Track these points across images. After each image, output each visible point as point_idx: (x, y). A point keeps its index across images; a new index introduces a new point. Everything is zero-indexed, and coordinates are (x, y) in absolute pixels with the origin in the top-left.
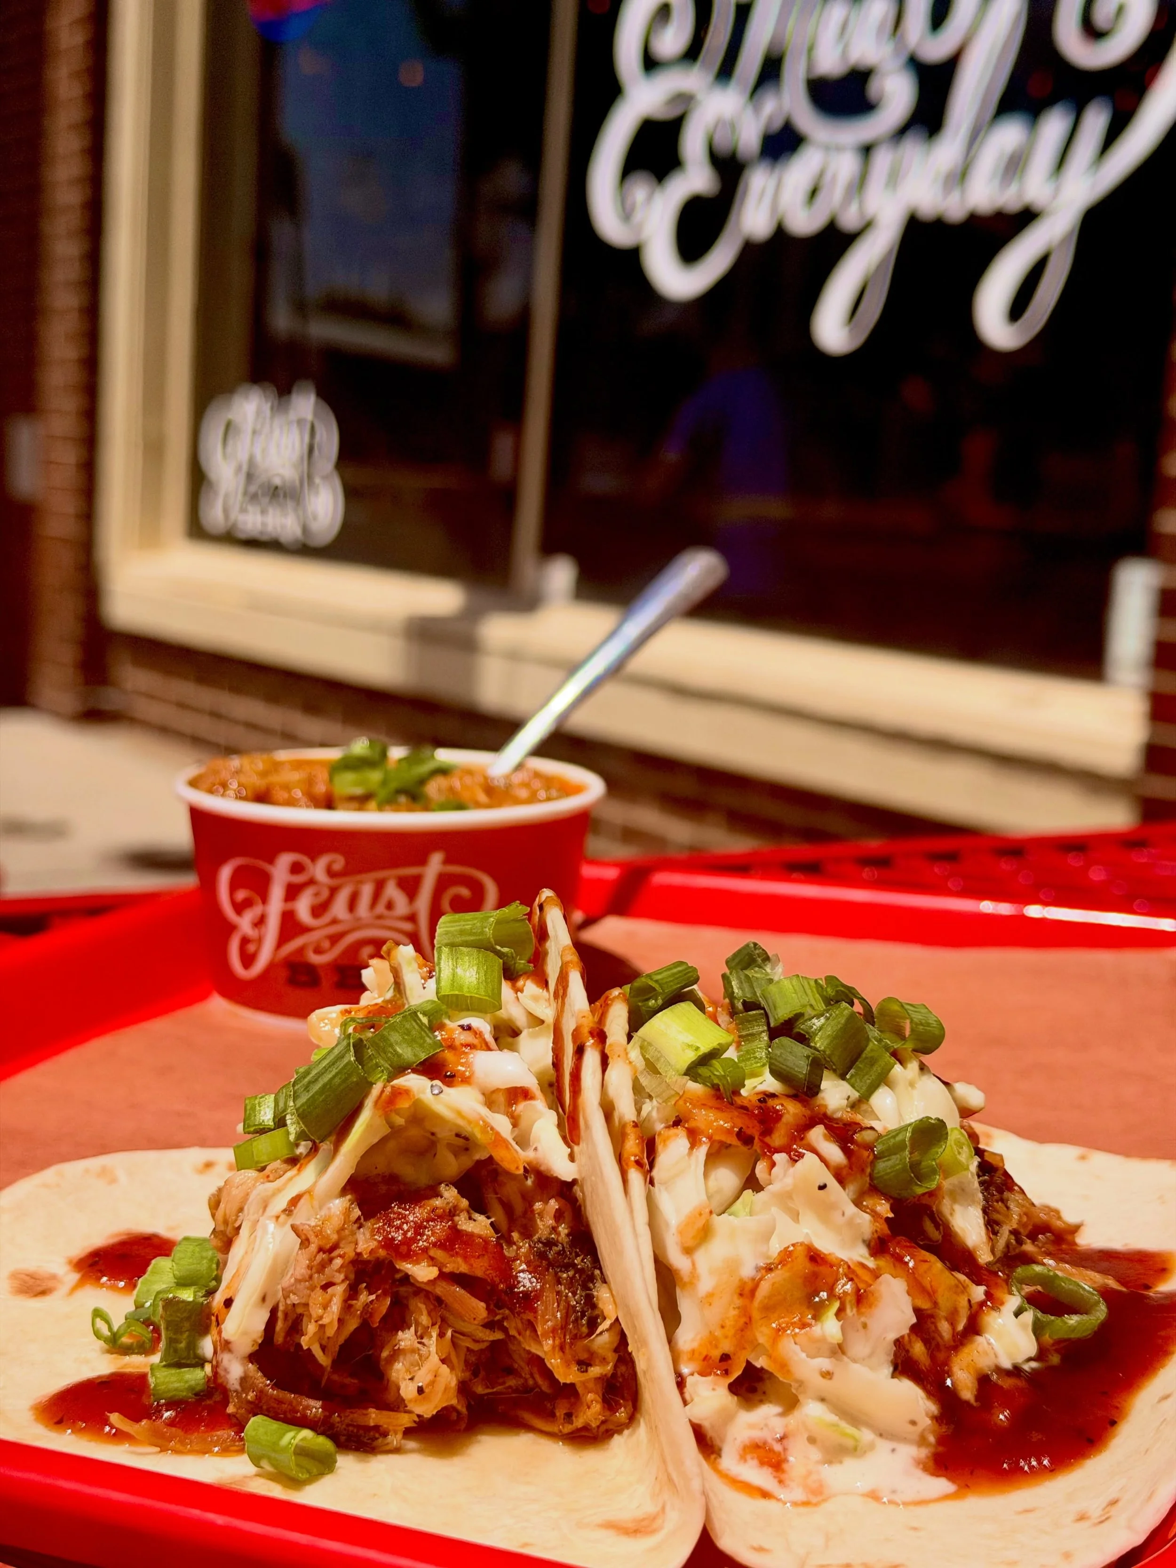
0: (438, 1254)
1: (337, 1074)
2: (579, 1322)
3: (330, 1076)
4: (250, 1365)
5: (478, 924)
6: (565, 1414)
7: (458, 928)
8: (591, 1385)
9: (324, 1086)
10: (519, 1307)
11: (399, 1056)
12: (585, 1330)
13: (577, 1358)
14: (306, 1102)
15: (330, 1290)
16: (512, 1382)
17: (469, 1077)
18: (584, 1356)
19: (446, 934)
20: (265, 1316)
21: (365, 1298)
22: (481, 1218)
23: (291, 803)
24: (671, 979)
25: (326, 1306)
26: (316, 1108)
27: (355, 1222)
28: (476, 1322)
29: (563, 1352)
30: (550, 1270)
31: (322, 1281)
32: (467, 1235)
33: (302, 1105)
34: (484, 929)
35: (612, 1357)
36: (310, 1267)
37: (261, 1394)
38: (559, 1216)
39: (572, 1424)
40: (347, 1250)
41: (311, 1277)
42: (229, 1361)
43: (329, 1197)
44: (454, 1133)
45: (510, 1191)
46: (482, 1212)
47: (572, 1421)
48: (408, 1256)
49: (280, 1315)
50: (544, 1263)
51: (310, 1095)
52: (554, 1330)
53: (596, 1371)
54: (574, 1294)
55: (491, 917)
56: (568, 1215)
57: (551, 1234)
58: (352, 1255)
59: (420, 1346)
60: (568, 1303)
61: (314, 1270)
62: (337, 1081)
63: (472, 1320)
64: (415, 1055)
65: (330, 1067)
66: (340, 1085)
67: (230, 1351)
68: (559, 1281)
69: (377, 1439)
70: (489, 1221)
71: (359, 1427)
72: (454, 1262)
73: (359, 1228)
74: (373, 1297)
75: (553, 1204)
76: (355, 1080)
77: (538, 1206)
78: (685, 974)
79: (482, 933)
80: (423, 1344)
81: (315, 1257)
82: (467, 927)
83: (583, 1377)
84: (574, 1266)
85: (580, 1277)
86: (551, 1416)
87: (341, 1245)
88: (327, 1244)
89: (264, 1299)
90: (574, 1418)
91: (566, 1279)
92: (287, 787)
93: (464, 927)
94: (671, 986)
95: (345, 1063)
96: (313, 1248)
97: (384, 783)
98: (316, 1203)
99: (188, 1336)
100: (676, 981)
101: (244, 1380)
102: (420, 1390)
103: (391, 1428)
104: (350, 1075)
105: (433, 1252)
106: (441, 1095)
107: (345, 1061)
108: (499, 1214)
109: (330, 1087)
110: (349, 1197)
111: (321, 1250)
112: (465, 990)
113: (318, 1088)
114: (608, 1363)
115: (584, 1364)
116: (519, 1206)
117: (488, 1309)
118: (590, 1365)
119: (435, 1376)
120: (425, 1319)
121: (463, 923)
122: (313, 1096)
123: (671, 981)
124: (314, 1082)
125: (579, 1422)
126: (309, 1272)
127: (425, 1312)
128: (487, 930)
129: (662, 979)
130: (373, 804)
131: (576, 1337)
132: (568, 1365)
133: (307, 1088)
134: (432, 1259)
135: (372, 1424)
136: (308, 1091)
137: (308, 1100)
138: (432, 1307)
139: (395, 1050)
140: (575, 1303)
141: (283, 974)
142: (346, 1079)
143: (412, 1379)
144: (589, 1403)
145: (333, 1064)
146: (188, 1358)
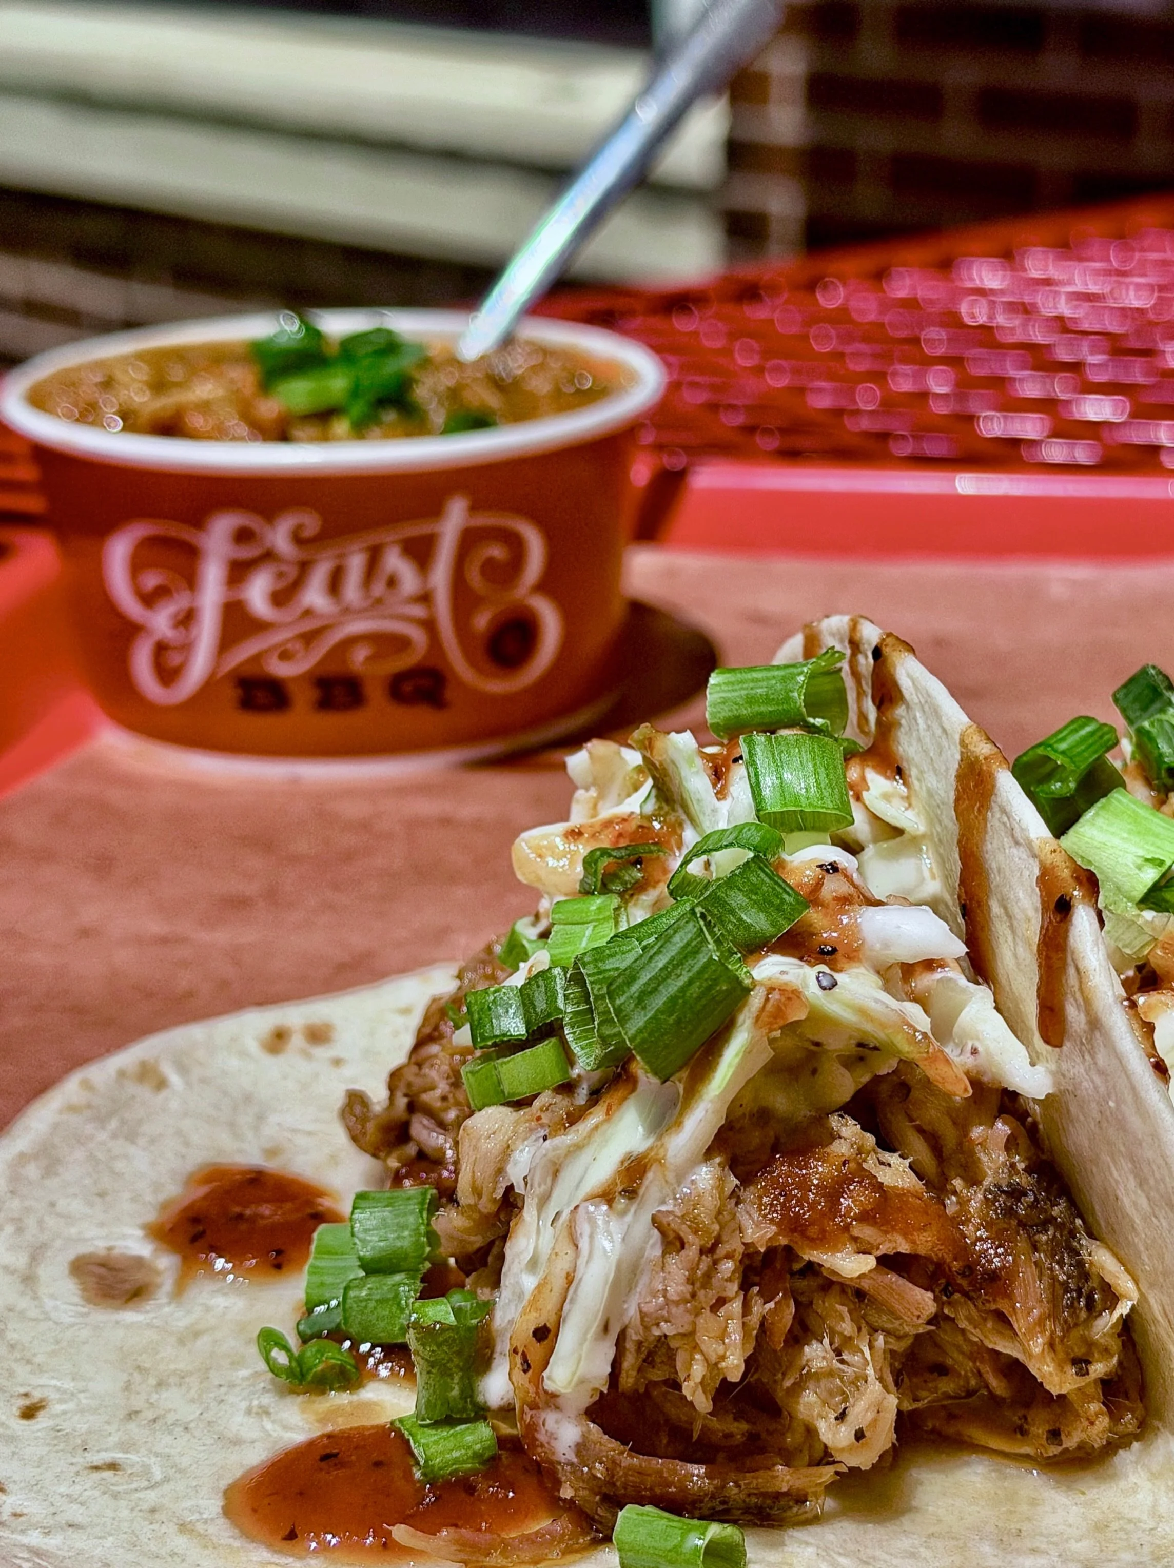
0: (866, 1232)
1: (690, 982)
2: (1076, 1304)
3: (681, 982)
4: (592, 1425)
5: (779, 686)
6: (1049, 1431)
7: (744, 692)
8: (1091, 1391)
9: (673, 1000)
10: (986, 1294)
11: (748, 927)
12: (1083, 1315)
13: (1072, 1355)
14: (645, 1027)
15: (722, 1312)
16: (947, 1386)
17: (857, 950)
18: (1079, 1351)
19: (724, 703)
20: (610, 1352)
21: (760, 1308)
22: (893, 1159)
23: (218, 434)
24: (1083, 747)
25: (722, 1336)
26: (663, 1035)
27: (730, 1197)
28: (920, 1321)
29: (1054, 1351)
30: (1021, 1232)
31: (711, 1299)
32: (898, 1196)
33: (640, 1031)
34: (791, 694)
35: (1115, 1345)
36: (691, 1281)
37: (612, 1466)
38: (1010, 1145)
39: (1061, 1445)
40: (734, 1245)
41: (693, 1295)
42: (557, 1422)
43: (692, 1164)
44: (853, 1042)
45: (932, 1114)
46: (892, 1150)
47: (1061, 1441)
48: (822, 1240)
49: (630, 1346)
50: (1014, 1223)
51: (649, 1015)
52: (1040, 1322)
53: (1099, 1369)
54: (1061, 1263)
55: (799, 674)
56: (1023, 1141)
57: (1011, 1176)
58: (741, 1249)
59: (841, 1366)
60: (1054, 1278)
61: (698, 1285)
62: (695, 990)
63: (915, 1319)
64: (773, 924)
65: (676, 967)
66: (699, 998)
67: (557, 1408)
68: (1035, 1248)
69: (790, 1508)
70: (907, 1162)
71: (764, 1495)
72: (890, 1241)
73: (737, 1204)
74: (772, 1305)
75: (1002, 1129)
76: (724, 988)
77: (977, 1132)
78: (1101, 737)
79: (788, 699)
80: (842, 1362)
81: (698, 1264)
82: (759, 691)
83: (1082, 1382)
84: (1051, 1220)
85: (1061, 1236)
86: (1021, 1431)
87: (724, 1238)
88: (707, 1242)
89: (606, 1328)
90: (1063, 1437)
91: (1047, 1243)
92: (205, 407)
93: (753, 692)
94: (1087, 758)
95: (701, 963)
96: (692, 1252)
97: (355, 392)
98: (671, 1176)
99: (462, 1378)
100: (1092, 749)
101: (581, 1448)
102: (859, 1435)
103: (810, 1490)
104: (716, 982)
105: (859, 1230)
106: (836, 989)
107: (702, 959)
108: (920, 1148)
109: (685, 1003)
110: (718, 1160)
111: (702, 1252)
112: (804, 802)
113: (661, 1002)
114: (1112, 1356)
115: (1081, 1363)
116: (949, 1136)
117: (936, 1299)
118: (1088, 1362)
119: (878, 1412)
120: (847, 1327)
121: (751, 685)
122: (654, 1017)
123: (1084, 751)
124: (651, 993)
125: (1070, 1443)
126: (690, 1288)
127: (847, 1316)
128: (796, 694)
129: (1071, 748)
130: (341, 426)
131: (1068, 1329)
132: (1060, 1367)
133: (641, 1000)
134: (855, 1239)
135: (785, 1489)
136: (644, 1008)
137: (648, 1022)
138: (852, 1306)
139: (740, 919)
140: (1065, 1278)
141: (231, 693)
142: (709, 988)
143: (842, 1417)
144: (1093, 1419)
145: (681, 963)
146: (464, 1409)
